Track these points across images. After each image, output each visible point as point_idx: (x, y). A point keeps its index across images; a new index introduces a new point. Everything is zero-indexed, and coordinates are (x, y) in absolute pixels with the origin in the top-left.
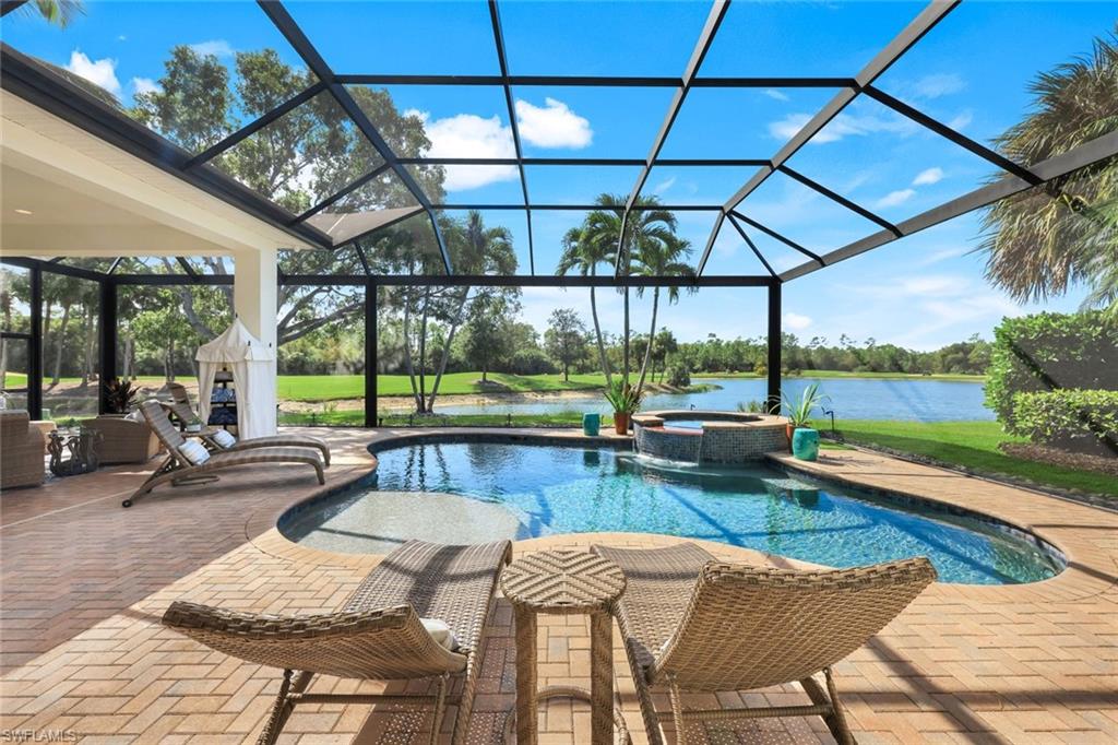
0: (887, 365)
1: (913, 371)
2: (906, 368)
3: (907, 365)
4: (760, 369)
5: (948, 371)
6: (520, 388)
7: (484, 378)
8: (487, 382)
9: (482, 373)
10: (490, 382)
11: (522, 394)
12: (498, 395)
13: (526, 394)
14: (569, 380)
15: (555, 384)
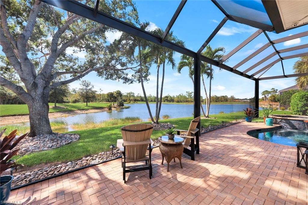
5: (165, 102)
6: (73, 109)
7: (55, 106)
8: (57, 107)
9: (54, 104)
10: (58, 107)
11: (76, 111)
12: (67, 112)
13: (77, 111)
14: (88, 105)
15: (84, 107)
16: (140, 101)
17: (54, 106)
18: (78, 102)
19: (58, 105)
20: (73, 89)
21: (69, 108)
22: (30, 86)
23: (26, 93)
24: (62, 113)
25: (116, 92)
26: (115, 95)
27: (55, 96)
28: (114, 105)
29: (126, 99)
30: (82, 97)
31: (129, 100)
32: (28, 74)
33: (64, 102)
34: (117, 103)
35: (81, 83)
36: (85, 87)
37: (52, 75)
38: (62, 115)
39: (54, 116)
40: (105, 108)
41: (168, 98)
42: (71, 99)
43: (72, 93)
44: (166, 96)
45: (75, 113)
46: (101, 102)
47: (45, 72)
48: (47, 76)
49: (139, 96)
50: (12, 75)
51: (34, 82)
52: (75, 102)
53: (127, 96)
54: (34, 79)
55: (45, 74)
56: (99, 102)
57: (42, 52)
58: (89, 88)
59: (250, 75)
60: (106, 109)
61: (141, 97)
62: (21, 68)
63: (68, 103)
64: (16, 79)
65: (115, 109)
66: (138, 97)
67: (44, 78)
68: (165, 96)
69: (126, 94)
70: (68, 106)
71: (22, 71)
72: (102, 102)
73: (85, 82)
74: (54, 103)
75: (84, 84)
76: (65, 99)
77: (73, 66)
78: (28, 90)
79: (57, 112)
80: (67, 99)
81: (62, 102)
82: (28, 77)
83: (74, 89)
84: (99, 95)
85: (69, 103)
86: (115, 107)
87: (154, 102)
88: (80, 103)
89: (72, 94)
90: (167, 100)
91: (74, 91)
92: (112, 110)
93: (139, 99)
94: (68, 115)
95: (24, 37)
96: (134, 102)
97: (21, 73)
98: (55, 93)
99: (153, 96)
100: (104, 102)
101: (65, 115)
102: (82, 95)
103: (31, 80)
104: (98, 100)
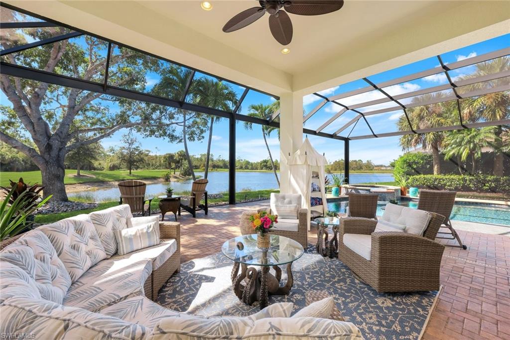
0: (244, 167)
1: (252, 169)
2: (250, 168)
3: (250, 167)
4: (202, 168)
5: (262, 169)
6: (107, 179)
7: (79, 174)
8: (81, 176)
9: (76, 171)
10: (84, 176)
11: (111, 183)
12: (97, 184)
13: (113, 182)
14: (132, 174)
15: (126, 176)
16: (221, 168)
17: (76, 175)
18: (119, 169)
19: (82, 173)
20: (110, 147)
21: (101, 178)
22: (43, 148)
23: (39, 156)
24: (89, 185)
25: (178, 153)
26: (176, 157)
27: (78, 159)
28: (174, 173)
29: (198, 165)
30: (122, 160)
31: (203, 167)
32: (41, 135)
33: (95, 169)
34: (180, 170)
35: (122, 138)
36: (127, 145)
37: (69, 135)
38: (89, 189)
39: (76, 190)
40: (160, 178)
41: (268, 163)
42: (106, 164)
43: (108, 153)
44: (264, 159)
45: (110, 185)
46: (156, 168)
47: (61, 132)
48: (63, 136)
49: (221, 159)
50: (17, 131)
51: (48, 144)
52: (113, 168)
53: (201, 160)
54: (49, 140)
55: (60, 134)
56: (154, 169)
57: (57, 101)
58: (134, 146)
59: (332, 134)
60: (162, 180)
61: (223, 161)
62: (34, 128)
63: (101, 170)
64: (22, 137)
65: (176, 180)
66: (219, 160)
67: (59, 139)
68: (262, 160)
69: (199, 157)
70: (99, 174)
71: (34, 131)
72: (159, 169)
73: (127, 137)
74: (76, 169)
75: (126, 140)
76: (96, 164)
77: (102, 118)
78: (40, 152)
79: (81, 183)
80: (100, 164)
81: (91, 168)
82: (41, 138)
83: (112, 147)
84: (154, 157)
85: (103, 170)
86: (176, 177)
87: (246, 169)
88: (121, 170)
89: (108, 156)
90: (266, 166)
91: (112, 150)
92: (170, 181)
93: (221, 164)
94: (97, 188)
95: (38, 95)
96: (212, 170)
97: (33, 134)
98: (78, 154)
99: (243, 160)
100: (163, 168)
101: (92, 188)
102: (122, 158)
103: (44, 141)
104: (153, 165)
